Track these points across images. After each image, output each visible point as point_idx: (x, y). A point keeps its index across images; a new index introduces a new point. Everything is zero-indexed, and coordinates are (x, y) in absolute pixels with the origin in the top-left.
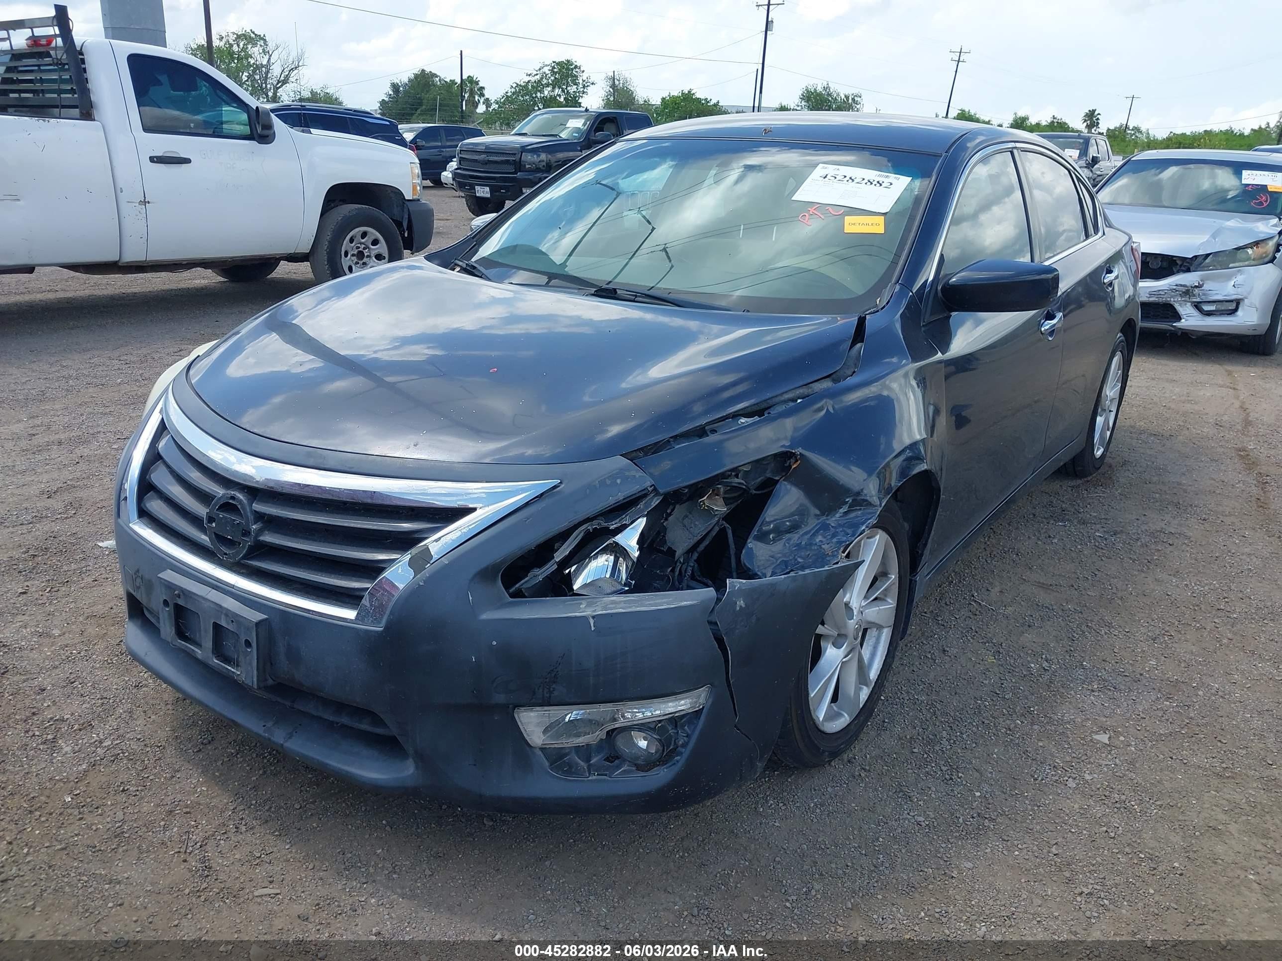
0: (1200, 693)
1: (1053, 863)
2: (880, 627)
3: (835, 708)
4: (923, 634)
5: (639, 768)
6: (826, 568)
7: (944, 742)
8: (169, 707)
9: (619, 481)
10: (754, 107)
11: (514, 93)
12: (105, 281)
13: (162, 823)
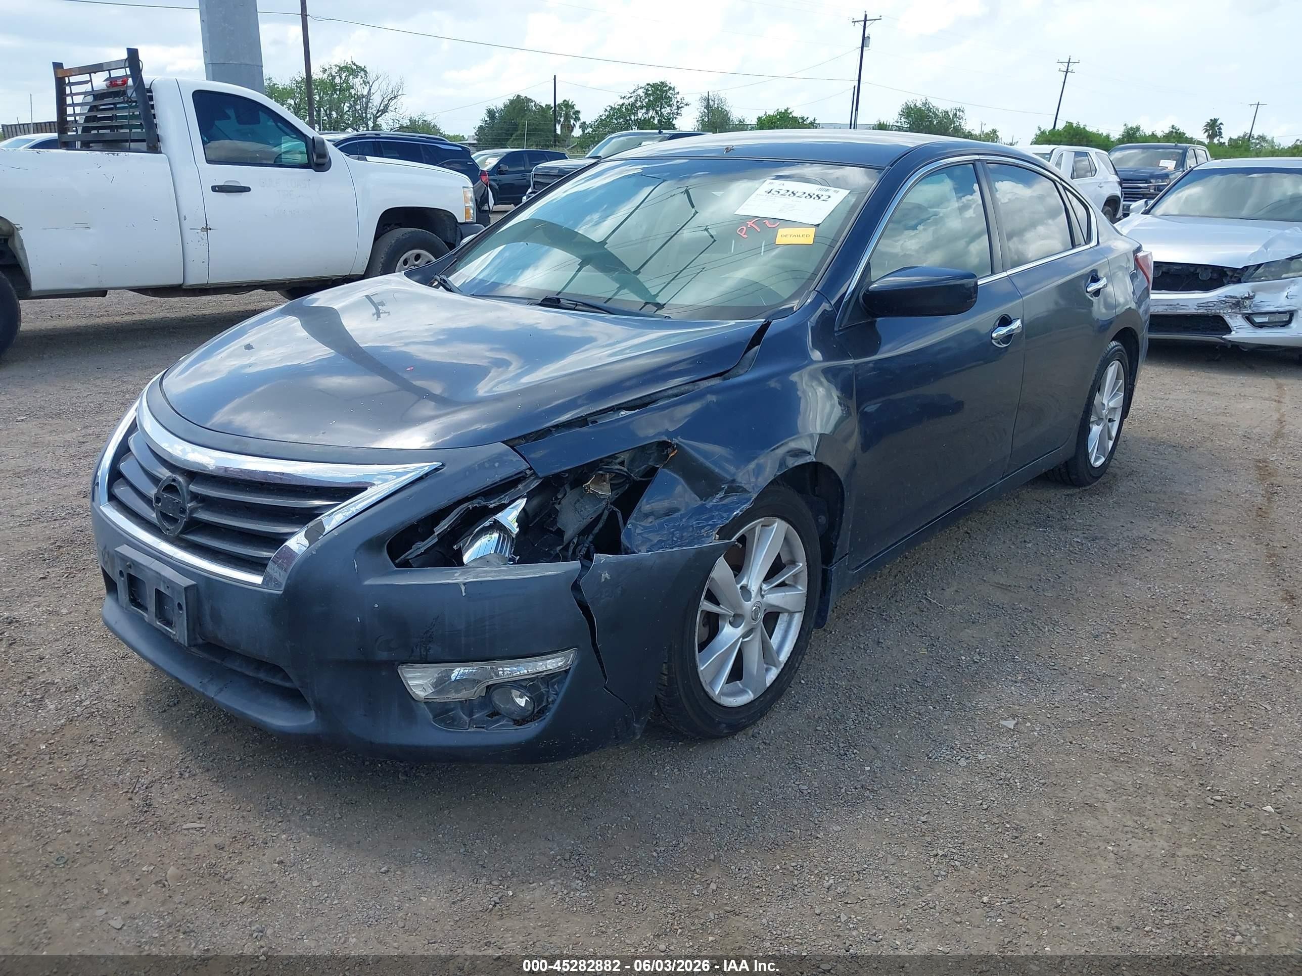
0: (1124, 686)
1: (919, 829)
2: (791, 614)
3: (740, 685)
4: (863, 627)
5: (517, 722)
6: (696, 546)
7: (850, 722)
8: (147, 675)
9: (497, 465)
10: (851, 124)
11: (608, 117)
12: (179, 305)
13: (118, 769)
